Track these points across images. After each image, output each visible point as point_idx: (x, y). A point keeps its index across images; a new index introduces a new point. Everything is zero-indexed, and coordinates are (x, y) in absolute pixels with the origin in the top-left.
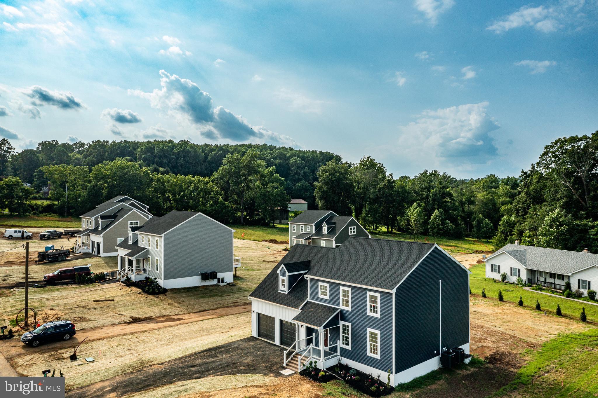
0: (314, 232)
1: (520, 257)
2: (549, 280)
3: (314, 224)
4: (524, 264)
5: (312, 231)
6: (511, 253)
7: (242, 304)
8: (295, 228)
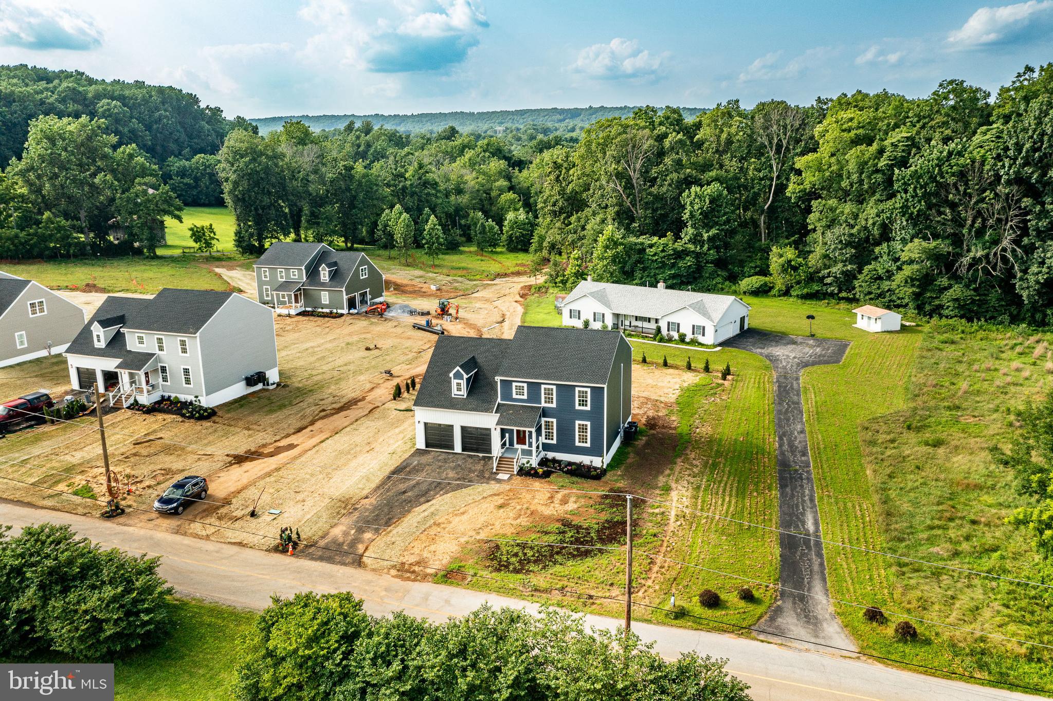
0: (305, 279)
1: (601, 298)
2: (634, 323)
3: (303, 268)
4: (609, 306)
5: (300, 276)
6: (593, 295)
7: (333, 412)
8: (267, 274)
